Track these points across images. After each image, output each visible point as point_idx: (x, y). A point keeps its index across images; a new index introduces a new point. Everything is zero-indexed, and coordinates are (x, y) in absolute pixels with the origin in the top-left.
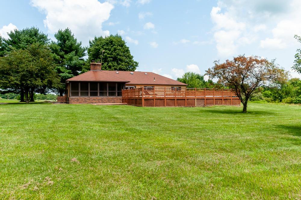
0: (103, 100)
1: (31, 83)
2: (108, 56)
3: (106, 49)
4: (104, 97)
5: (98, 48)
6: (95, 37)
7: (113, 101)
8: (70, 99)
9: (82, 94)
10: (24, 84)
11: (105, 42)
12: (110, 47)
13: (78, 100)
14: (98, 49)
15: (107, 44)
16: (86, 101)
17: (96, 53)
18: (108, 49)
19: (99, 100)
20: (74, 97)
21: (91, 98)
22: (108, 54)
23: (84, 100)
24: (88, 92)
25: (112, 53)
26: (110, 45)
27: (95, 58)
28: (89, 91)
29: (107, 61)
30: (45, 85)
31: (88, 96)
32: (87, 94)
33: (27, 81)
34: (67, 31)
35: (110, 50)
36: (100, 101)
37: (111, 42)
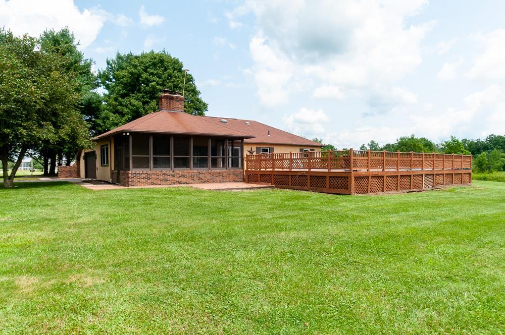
0: (201, 176)
1: (28, 135)
2: (158, 87)
3: (152, 74)
4: (204, 170)
5: (136, 71)
6: (119, 54)
7: (220, 178)
8: (130, 175)
9: (157, 163)
10: (8, 135)
11: (150, 62)
12: (160, 71)
13: (148, 177)
14: (135, 73)
15: (154, 65)
16: (166, 180)
17: (131, 81)
18: (156, 74)
19: (192, 176)
20: (139, 171)
21: (176, 172)
22: (158, 84)
23: (161, 177)
24: (169, 159)
25: (165, 83)
26: (159, 67)
27: (129, 91)
28: (172, 156)
29: (155, 98)
30: (63, 139)
31: (169, 167)
32: (166, 163)
33: (18, 130)
34: (64, 34)
35: (159, 77)
36: (196, 178)
37: (162, 61)
